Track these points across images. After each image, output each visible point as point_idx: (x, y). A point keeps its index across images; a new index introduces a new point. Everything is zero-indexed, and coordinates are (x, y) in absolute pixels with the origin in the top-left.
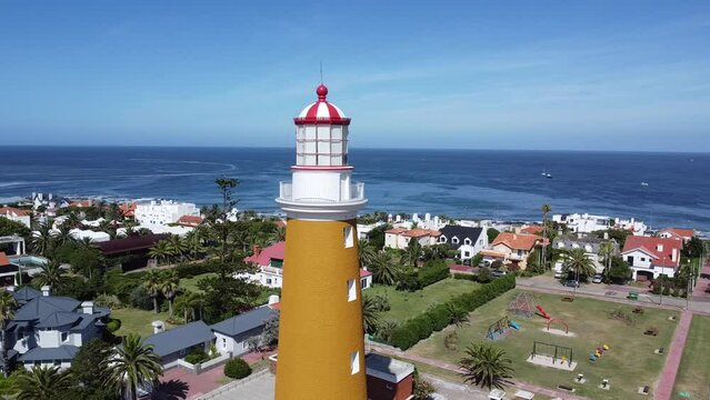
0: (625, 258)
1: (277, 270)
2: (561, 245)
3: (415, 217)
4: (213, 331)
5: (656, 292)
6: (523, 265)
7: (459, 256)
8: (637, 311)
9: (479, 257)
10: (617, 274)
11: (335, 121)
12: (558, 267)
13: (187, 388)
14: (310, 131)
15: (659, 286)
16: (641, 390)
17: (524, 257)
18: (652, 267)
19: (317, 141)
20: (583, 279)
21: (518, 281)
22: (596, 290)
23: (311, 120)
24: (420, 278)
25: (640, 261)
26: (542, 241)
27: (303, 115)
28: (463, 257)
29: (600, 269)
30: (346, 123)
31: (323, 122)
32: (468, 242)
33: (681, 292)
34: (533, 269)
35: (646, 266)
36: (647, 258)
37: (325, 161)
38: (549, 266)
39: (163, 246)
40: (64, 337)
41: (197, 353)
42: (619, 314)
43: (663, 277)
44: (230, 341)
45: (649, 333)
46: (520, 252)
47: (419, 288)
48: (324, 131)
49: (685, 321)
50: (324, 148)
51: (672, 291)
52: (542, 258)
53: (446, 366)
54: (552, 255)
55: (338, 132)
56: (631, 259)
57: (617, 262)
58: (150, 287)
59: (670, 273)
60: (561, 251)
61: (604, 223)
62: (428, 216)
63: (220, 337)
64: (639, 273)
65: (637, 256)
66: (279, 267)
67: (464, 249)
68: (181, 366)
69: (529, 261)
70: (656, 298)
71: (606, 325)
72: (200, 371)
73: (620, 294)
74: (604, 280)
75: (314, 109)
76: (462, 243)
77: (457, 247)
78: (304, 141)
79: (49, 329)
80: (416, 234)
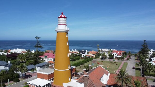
0: (113, 54)
1: (46, 58)
2: (101, 53)
3: (73, 50)
4: (35, 66)
5: (118, 60)
6: (94, 57)
7: (82, 56)
8: (115, 62)
9: (86, 56)
10: (111, 57)
11: (64, 17)
12: (101, 57)
13: (32, 75)
14: (61, 19)
15: (119, 59)
16: (115, 71)
17: (94, 55)
18: (117, 56)
19: (62, 20)
20: (105, 58)
21: (93, 59)
22: (108, 60)
23: (61, 17)
24: (75, 58)
25: (115, 55)
26: (97, 52)
27: (60, 16)
28: (83, 56)
29: (108, 57)
30: (66, 18)
31: (63, 17)
32: (83, 53)
33: (122, 60)
34: (96, 58)
35: (116, 56)
36: (116, 54)
37: (63, 23)
38: (99, 57)
39: (20, 56)
40: (5, 67)
41: (32, 70)
42: (111, 63)
43: (119, 57)
44: (39, 68)
45: (116, 65)
46: (93, 55)
47: (74, 61)
48: (63, 19)
49: (123, 63)
50: (63, 21)
51: (121, 59)
52: (97, 55)
53: (81, 70)
54: (99, 55)
55: (65, 19)
56: (114, 54)
57: (111, 55)
58: (20, 60)
59: (120, 56)
60: (101, 54)
61: (109, 50)
62: (75, 50)
63: (37, 67)
64: (115, 57)
65: (115, 54)
66: (47, 57)
67: (83, 55)
68: (29, 72)
69: (95, 56)
70: (118, 61)
71: (109, 64)
72: (34, 73)
73: (112, 60)
74: (109, 58)
75: (61, 16)
76: (82, 54)
77: (81, 54)
78: (60, 20)
79: (2, 66)
80: (73, 52)
